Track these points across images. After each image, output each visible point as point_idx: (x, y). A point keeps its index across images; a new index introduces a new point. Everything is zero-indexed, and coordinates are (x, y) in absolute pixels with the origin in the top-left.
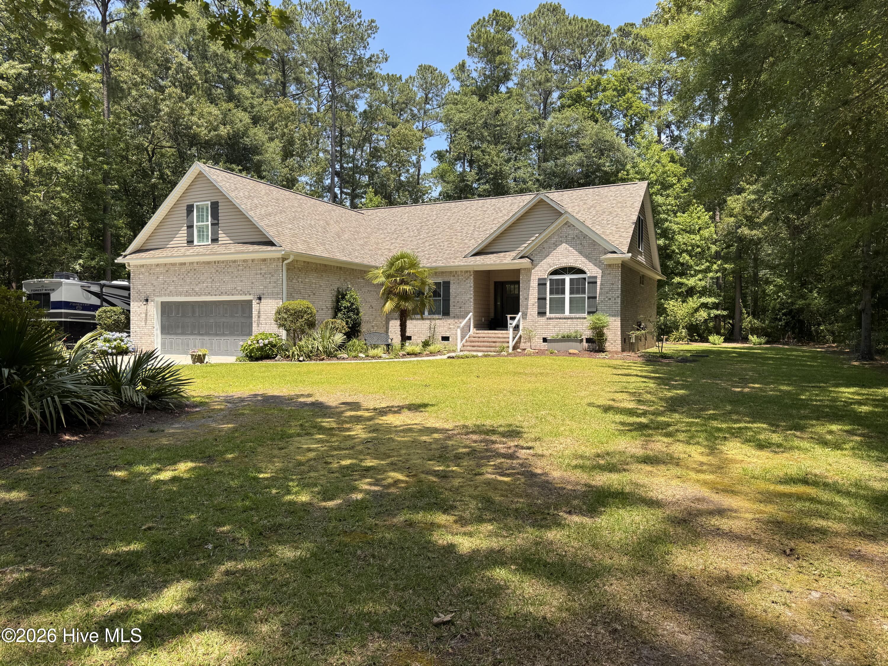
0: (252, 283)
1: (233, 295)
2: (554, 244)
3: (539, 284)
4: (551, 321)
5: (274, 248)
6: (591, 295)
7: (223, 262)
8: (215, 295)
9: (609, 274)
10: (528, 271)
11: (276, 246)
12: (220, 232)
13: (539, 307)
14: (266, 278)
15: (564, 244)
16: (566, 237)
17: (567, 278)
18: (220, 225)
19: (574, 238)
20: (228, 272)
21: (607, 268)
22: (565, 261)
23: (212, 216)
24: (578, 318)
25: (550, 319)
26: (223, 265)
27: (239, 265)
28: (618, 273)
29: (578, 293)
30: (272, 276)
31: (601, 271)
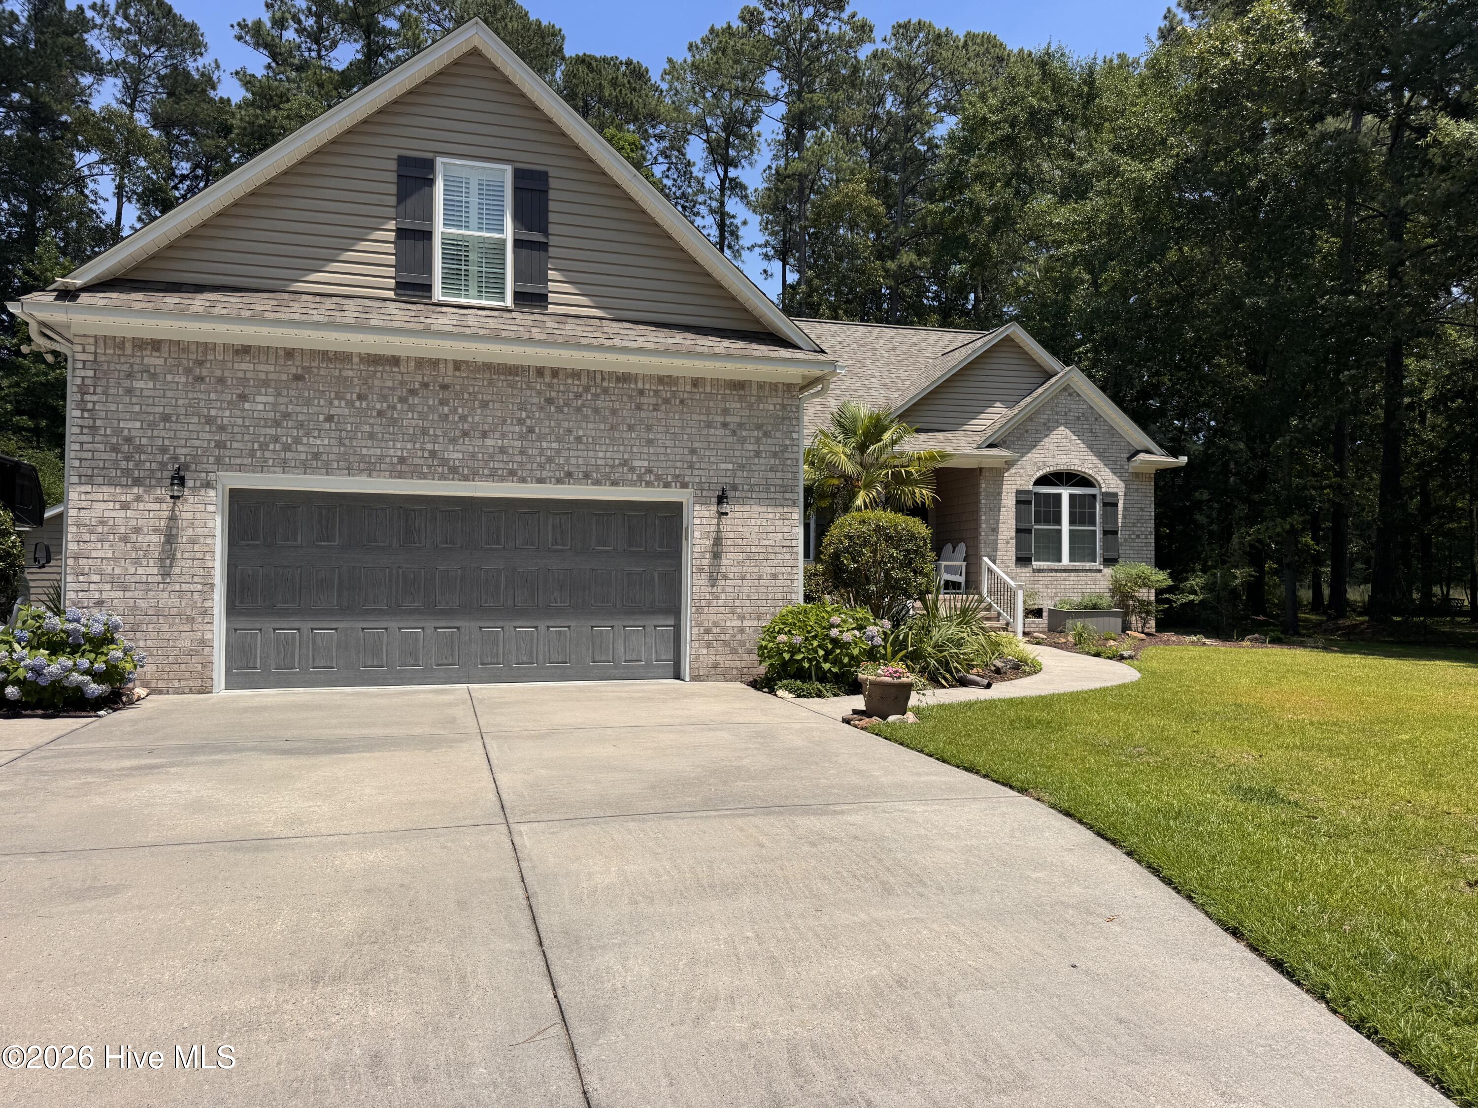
0: (693, 451)
1: (614, 483)
2: (1045, 424)
3: (1018, 502)
4: (1040, 577)
5: (785, 353)
6: (1109, 527)
7: (576, 374)
8: (541, 481)
9: (1137, 490)
10: (998, 473)
11: (796, 347)
12: (552, 274)
13: (1018, 548)
14: (743, 441)
15: (1062, 428)
16: (1066, 413)
17: (1065, 493)
18: (552, 251)
19: (1078, 418)
20: (596, 411)
21: (1132, 479)
22: (1065, 461)
23: (516, 217)
24: (1087, 571)
25: (1039, 571)
26: (576, 386)
27: (641, 392)
28: (1149, 489)
29: (1082, 523)
30: (766, 434)
31: (1122, 485)
